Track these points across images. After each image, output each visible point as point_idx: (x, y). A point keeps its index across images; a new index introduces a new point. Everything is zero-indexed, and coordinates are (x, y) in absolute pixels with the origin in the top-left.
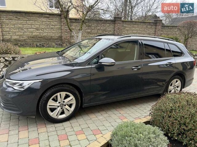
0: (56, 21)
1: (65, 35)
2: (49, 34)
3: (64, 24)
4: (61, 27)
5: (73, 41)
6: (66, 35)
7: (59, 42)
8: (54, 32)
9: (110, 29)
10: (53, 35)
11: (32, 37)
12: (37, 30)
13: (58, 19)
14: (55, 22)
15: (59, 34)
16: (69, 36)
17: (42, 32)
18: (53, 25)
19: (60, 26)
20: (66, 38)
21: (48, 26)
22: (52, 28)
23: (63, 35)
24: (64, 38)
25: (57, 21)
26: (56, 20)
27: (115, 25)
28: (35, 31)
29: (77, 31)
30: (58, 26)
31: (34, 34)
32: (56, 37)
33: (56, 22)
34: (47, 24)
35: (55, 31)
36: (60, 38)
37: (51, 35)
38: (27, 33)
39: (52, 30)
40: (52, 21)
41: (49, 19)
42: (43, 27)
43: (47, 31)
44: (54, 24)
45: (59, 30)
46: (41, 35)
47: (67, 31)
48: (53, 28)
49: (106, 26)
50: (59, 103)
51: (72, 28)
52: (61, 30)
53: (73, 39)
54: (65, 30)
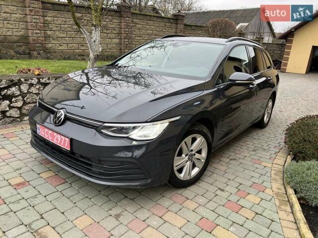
0: (13, 4)
3: (31, 11)
4: (25, 17)
5: (50, 45)
6: (36, 33)
7: (23, 48)
8: (11, 27)
9: (113, 26)
10: (9, 33)
15: (20, 31)
16: (43, 35)
18: (8, 13)
19: (21, 16)
20: (38, 40)
22: (5, 19)
23: (30, 35)
24: (34, 40)
25: (15, 4)
27: (121, 20)
29: (56, 27)
30: (18, 16)
32: (16, 38)
33: (13, 7)
35: (12, 24)
36: (24, 39)
37: (5, 32)
39: (6, 22)
45: (21, 23)
47: (38, 27)
49: (107, 20)
50: (186, 156)
51: (47, 21)
52: (25, 23)
53: (50, 41)
54: (35, 24)
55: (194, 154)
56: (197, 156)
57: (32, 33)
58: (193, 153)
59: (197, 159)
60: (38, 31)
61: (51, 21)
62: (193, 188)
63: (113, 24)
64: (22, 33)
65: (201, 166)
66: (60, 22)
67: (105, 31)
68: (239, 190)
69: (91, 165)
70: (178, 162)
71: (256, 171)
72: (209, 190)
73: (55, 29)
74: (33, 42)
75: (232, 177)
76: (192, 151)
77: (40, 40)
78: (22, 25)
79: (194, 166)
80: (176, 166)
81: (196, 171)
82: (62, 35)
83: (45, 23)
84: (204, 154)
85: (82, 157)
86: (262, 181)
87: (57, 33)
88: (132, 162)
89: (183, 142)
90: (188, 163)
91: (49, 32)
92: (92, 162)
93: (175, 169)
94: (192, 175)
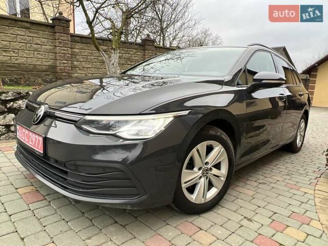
0: (44, 36)
2: (29, 61)
3: (60, 43)
4: (54, 49)
5: (76, 75)
6: (64, 63)
7: (50, 77)
8: (40, 57)
9: (137, 58)
10: (38, 63)
12: (5, 51)
13: (47, 32)
14: (42, 40)
15: (49, 61)
16: (69, 65)
17: (14, 55)
18: (39, 44)
19: (51, 47)
20: (64, 69)
21: (28, 45)
22: (36, 50)
23: (58, 65)
24: (61, 69)
25: (46, 37)
26: (44, 34)
27: (145, 53)
29: (83, 58)
30: (48, 47)
32: (44, 68)
33: (44, 39)
34: (25, 42)
35: (42, 55)
36: (53, 69)
37: (34, 61)
39: (36, 52)
40: (35, 35)
41: (30, 32)
42: (17, 45)
43: (25, 55)
44: (39, 42)
45: (50, 54)
47: (66, 57)
48: (39, 50)
49: (131, 53)
50: (200, 169)
51: (74, 52)
52: (54, 54)
53: (76, 71)
54: (63, 55)
55: (211, 169)
56: (215, 171)
57: (60, 63)
58: (209, 166)
59: (215, 175)
60: (66, 62)
61: (79, 53)
62: (210, 216)
63: (137, 57)
64: (50, 63)
65: (221, 186)
66: (86, 54)
67: (129, 63)
68: (274, 220)
69: (66, 173)
70: (187, 177)
71: (293, 197)
72: (230, 218)
73: (81, 60)
74: (60, 71)
75: (262, 204)
76: (207, 163)
77: (67, 69)
78: (51, 56)
79: (210, 185)
80: (185, 183)
81: (213, 192)
82: (88, 66)
83: (73, 55)
84: (224, 170)
85: (56, 161)
86: (303, 211)
87: (83, 63)
88: (119, 169)
89: (194, 150)
90: (203, 180)
91: (76, 63)
92: (67, 168)
93: (184, 186)
94: (207, 197)
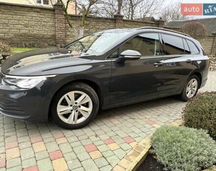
1: (60, 34)
2: (40, 32)
3: (58, 20)
4: (54, 24)
5: (68, 41)
8: (47, 30)
10: (45, 34)
11: (20, 36)
12: (26, 27)
13: (50, 14)
14: (47, 19)
15: (52, 32)
16: (64, 35)
17: (31, 29)
20: (61, 37)
22: (44, 26)
23: (57, 35)
25: (50, 17)
26: (48, 15)
28: (23, 28)
30: (51, 23)
31: (22, 31)
32: (49, 36)
33: (49, 19)
34: (38, 21)
35: (47, 28)
36: (54, 37)
38: (14, 30)
39: (44, 27)
40: (43, 16)
41: (40, 14)
42: (33, 23)
43: (38, 29)
44: (46, 21)
46: (31, 33)
48: (46, 25)
50: (71, 106)
52: (54, 28)
53: (68, 38)
54: (60, 28)
58: (78, 105)
59: (83, 110)
60: (62, 32)
70: (62, 109)
74: (58, 39)
80: (60, 112)
81: (82, 119)
83: (67, 28)
89: (65, 95)
91: (68, 33)
